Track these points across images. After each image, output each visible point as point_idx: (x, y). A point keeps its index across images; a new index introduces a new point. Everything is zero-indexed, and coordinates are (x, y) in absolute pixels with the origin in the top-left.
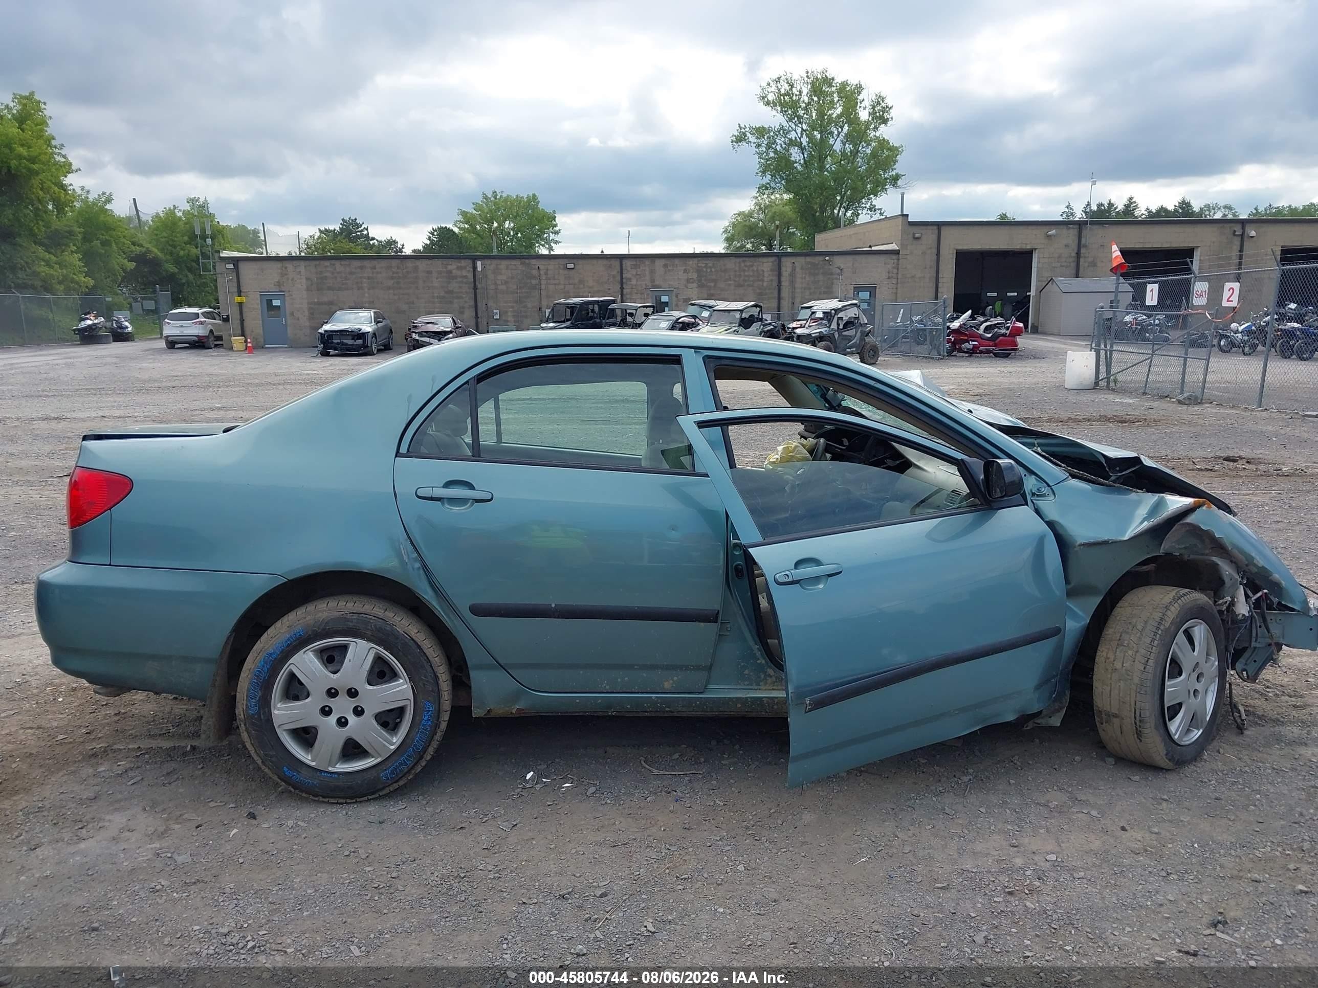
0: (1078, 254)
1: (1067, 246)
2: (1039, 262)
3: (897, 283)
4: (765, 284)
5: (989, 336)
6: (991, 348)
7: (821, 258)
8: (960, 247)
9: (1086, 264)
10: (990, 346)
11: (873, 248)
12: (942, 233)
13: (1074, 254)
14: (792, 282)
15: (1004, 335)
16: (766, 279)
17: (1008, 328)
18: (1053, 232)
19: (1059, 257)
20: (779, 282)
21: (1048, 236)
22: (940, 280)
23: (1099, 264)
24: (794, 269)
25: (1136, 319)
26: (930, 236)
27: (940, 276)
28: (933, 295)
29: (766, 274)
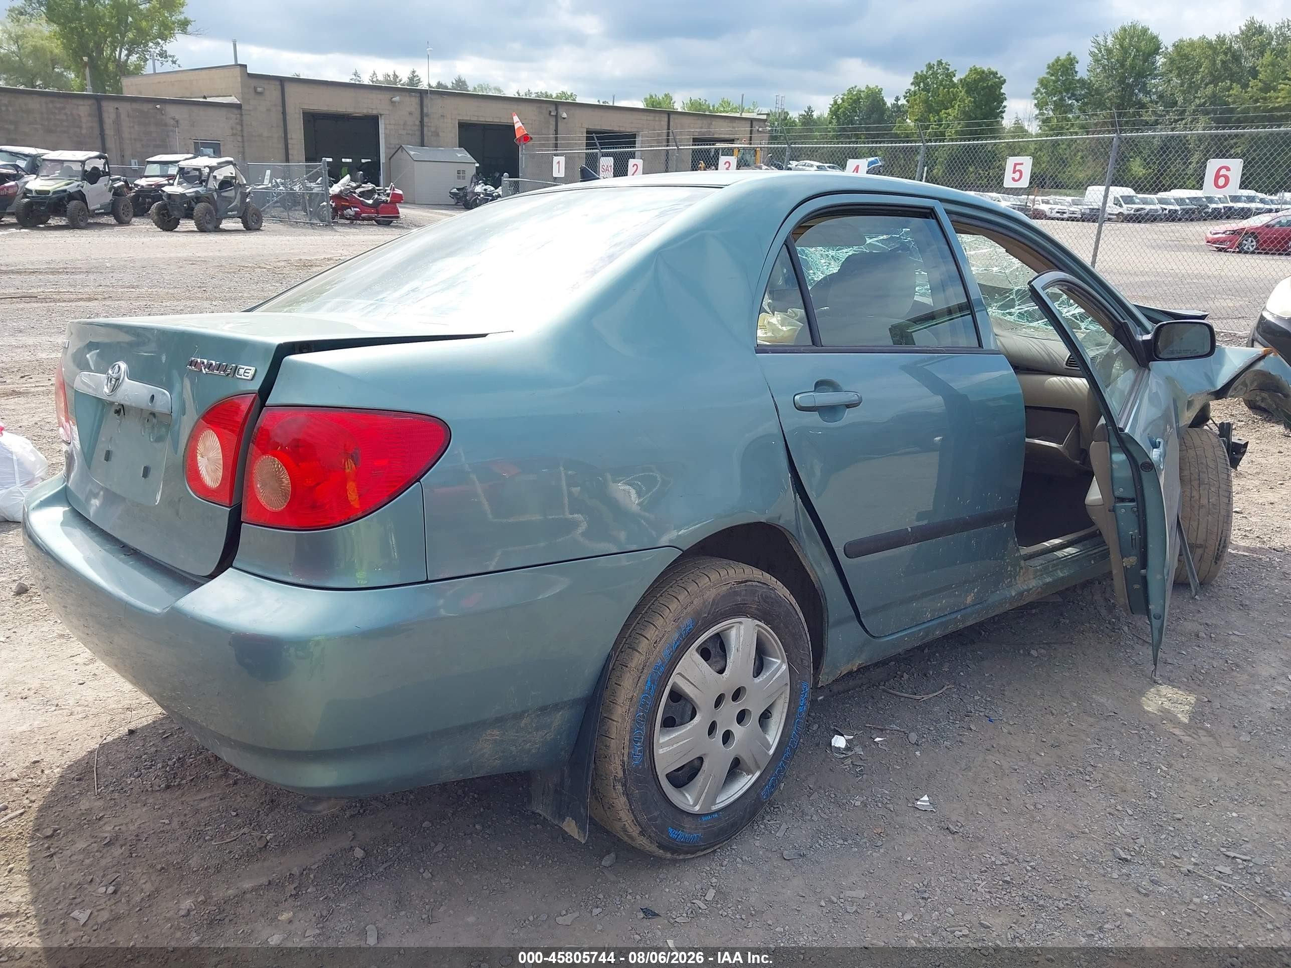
0: (422, 122)
1: (410, 114)
2: (386, 128)
3: (243, 142)
4: (84, 131)
5: (370, 202)
6: (373, 215)
7: (150, 106)
8: (306, 107)
9: (430, 134)
10: (373, 213)
11: (209, 100)
12: (286, 90)
13: (418, 123)
14: (118, 132)
15: (386, 202)
16: (84, 126)
17: (388, 195)
18: (397, 99)
19: (405, 124)
20: (102, 131)
21: (392, 102)
22: (289, 141)
23: (441, 134)
24: (118, 116)
25: (485, 190)
26: (273, 93)
27: (289, 136)
28: (283, 157)
29: (84, 120)
